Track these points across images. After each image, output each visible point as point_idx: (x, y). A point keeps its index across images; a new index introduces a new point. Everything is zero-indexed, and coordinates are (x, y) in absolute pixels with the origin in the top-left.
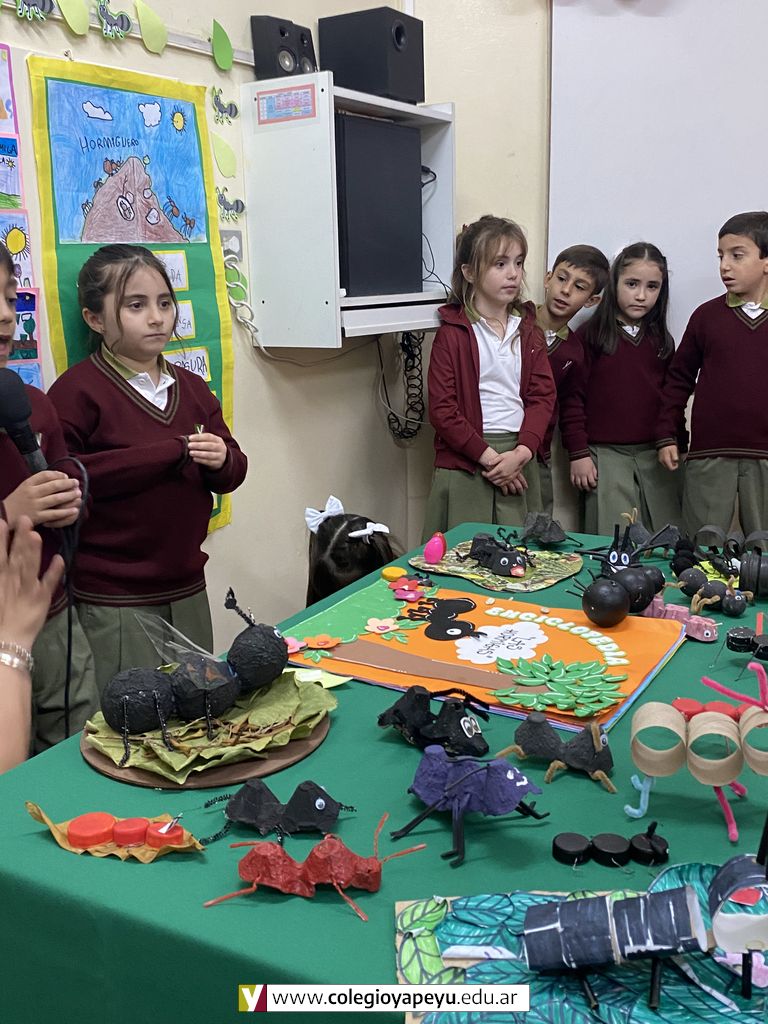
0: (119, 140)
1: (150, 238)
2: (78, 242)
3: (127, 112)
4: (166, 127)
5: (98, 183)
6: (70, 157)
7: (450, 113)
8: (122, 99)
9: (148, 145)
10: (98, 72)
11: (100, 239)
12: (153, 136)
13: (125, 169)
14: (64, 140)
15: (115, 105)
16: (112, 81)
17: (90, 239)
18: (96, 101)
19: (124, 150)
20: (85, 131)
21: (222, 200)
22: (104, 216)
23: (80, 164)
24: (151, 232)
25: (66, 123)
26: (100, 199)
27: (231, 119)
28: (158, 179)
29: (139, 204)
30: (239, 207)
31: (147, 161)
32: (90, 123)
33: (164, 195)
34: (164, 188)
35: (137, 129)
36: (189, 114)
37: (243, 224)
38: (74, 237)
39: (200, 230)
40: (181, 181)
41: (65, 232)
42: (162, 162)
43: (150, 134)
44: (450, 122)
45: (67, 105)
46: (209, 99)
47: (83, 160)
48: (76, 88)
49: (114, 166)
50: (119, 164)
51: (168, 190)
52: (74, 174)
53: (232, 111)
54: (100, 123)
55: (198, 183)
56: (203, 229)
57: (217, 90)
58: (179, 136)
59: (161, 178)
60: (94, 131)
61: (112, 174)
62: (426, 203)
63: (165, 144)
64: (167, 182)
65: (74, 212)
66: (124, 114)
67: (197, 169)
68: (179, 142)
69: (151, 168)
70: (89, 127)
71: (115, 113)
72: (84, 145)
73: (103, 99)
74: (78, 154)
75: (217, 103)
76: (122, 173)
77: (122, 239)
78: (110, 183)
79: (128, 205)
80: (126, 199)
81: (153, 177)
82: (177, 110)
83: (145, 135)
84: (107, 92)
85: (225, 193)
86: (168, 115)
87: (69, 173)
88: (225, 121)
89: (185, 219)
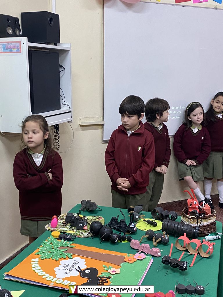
7: (69, 47)
44: (69, 50)
62: (61, 77)
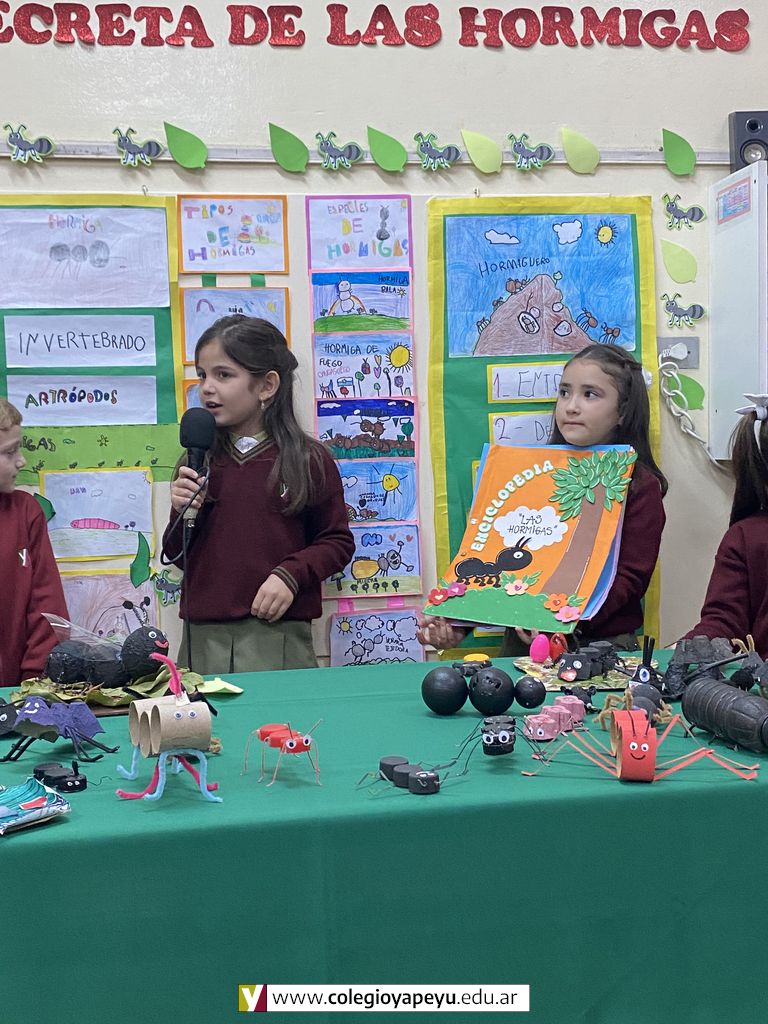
0: (527, 260)
1: (558, 349)
2: (471, 355)
3: (539, 236)
4: (588, 242)
5: (498, 302)
6: (467, 281)
8: (532, 223)
9: (562, 262)
10: (504, 202)
11: (496, 352)
12: (567, 253)
13: (531, 286)
14: (462, 267)
15: (524, 229)
16: (523, 208)
17: (482, 353)
18: (501, 228)
19: (531, 269)
20: (487, 256)
21: (672, 307)
22: (502, 331)
23: (477, 287)
24: (560, 344)
25: (464, 251)
26: (499, 315)
27: (692, 224)
28: (571, 292)
29: (545, 317)
30: (697, 312)
31: (558, 276)
32: (493, 249)
33: (578, 307)
34: (579, 301)
35: (549, 249)
36: (623, 226)
37: (703, 331)
38: (465, 351)
39: (625, 337)
40: (603, 292)
41: (456, 347)
42: (578, 276)
43: (565, 251)
45: (467, 237)
46: (660, 207)
47: (482, 283)
48: (479, 220)
49: (518, 285)
50: (525, 283)
51: (583, 301)
52: (470, 296)
53: (696, 214)
54: (507, 247)
55: (627, 292)
56: (632, 337)
57: (672, 197)
58: (605, 249)
59: (576, 291)
60: (497, 255)
61: (516, 293)
63: (586, 259)
64: (583, 294)
65: (468, 329)
66: (534, 237)
67: (628, 280)
68: (604, 255)
69: (563, 283)
70: (491, 253)
71: (523, 236)
72: (483, 268)
73: (510, 226)
74: (476, 278)
75: (672, 209)
76: (526, 291)
77: (520, 351)
78: (512, 302)
79: (532, 320)
80: (530, 314)
81: (564, 291)
82: (604, 223)
83: (559, 254)
84: (516, 219)
85: (678, 300)
86: (591, 231)
87: (464, 295)
88: (684, 227)
89: (605, 328)
